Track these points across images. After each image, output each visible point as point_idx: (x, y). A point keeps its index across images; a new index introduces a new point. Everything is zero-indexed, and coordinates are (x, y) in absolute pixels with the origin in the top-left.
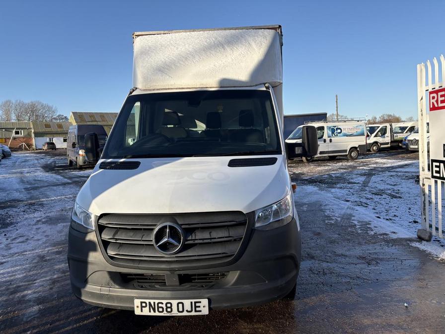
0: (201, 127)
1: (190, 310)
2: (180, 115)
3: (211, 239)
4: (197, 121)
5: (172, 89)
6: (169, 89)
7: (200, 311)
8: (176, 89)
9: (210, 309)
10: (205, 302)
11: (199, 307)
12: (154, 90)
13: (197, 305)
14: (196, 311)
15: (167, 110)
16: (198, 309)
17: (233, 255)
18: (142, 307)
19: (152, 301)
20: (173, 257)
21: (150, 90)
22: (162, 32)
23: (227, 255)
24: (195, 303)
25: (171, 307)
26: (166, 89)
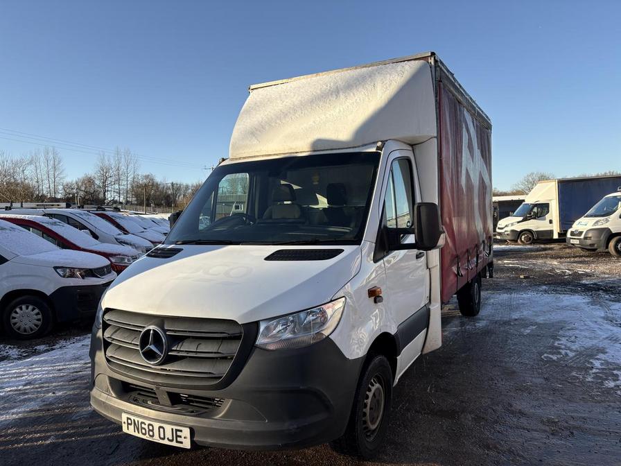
0: (323, 203)
1: (171, 438)
2: (295, 187)
3: (196, 352)
4: (318, 196)
5: (258, 156)
6: (255, 156)
7: (181, 443)
8: (263, 156)
9: (192, 442)
10: (186, 432)
11: (180, 437)
12: (240, 158)
13: (179, 433)
14: (177, 442)
15: (283, 182)
16: (179, 439)
17: (220, 377)
18: (128, 424)
19: (136, 419)
20: (158, 370)
21: (236, 159)
22: (280, 81)
23: (214, 376)
24: (177, 430)
25: (152, 431)
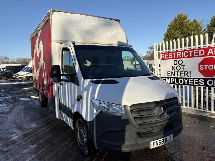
1: (168, 140)
5: (98, 44)
6: (96, 44)
8: (100, 44)
12: (88, 43)
13: (171, 137)
14: (170, 140)
18: (153, 144)
19: (157, 141)
21: (86, 43)
25: (163, 141)
26: (95, 44)
